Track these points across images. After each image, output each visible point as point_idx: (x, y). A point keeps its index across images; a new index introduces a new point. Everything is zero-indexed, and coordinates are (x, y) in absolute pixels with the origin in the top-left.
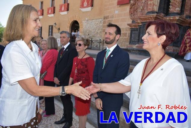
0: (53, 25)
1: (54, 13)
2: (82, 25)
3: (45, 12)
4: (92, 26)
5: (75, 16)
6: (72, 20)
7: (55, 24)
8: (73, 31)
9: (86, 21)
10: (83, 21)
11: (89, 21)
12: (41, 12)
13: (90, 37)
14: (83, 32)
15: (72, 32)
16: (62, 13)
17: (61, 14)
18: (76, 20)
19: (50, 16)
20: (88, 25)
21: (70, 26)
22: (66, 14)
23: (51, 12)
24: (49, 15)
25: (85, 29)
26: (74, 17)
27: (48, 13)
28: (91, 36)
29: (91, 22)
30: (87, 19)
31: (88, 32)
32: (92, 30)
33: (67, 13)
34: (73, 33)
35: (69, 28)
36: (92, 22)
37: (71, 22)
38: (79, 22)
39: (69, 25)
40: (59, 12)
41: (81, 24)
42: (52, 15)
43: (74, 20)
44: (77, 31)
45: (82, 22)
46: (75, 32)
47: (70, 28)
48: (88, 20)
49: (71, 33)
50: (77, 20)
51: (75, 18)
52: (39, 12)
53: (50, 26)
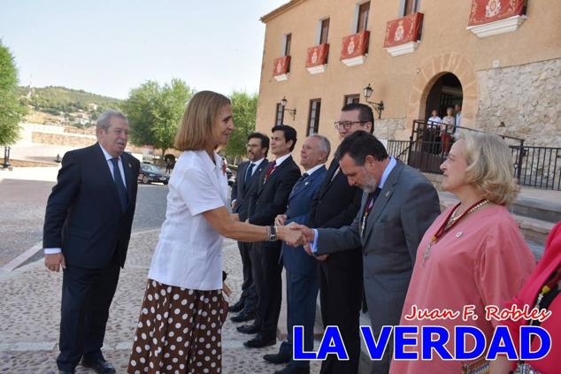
0: (358, 95)
1: (365, 51)
2: (473, 88)
3: (335, 52)
4: (518, 90)
5: (447, 56)
6: (434, 74)
7: (369, 89)
8: (434, 113)
9: (491, 73)
10: (480, 74)
11: (505, 70)
12: (321, 54)
13: (510, 132)
14: (477, 116)
15: (428, 115)
16: (395, 51)
17: (390, 54)
18: (447, 70)
19: (349, 65)
20: (501, 89)
21: (423, 95)
22: (412, 50)
23: (355, 49)
24: (345, 61)
25: (488, 104)
26: (442, 59)
27: (345, 55)
28: (513, 129)
29: (516, 74)
30: (496, 64)
31: (498, 114)
32: (520, 107)
33: (416, 49)
34: (435, 120)
35: (418, 102)
36: (520, 74)
37: (427, 80)
38: (460, 78)
39: (421, 92)
40: (385, 46)
41: (470, 84)
42: (359, 60)
43: (442, 70)
44: (449, 111)
45: (473, 77)
46: (442, 114)
47: (421, 102)
48: (501, 68)
49: (427, 119)
50: (454, 73)
51: (446, 65)
52: (315, 53)
53: (346, 98)
